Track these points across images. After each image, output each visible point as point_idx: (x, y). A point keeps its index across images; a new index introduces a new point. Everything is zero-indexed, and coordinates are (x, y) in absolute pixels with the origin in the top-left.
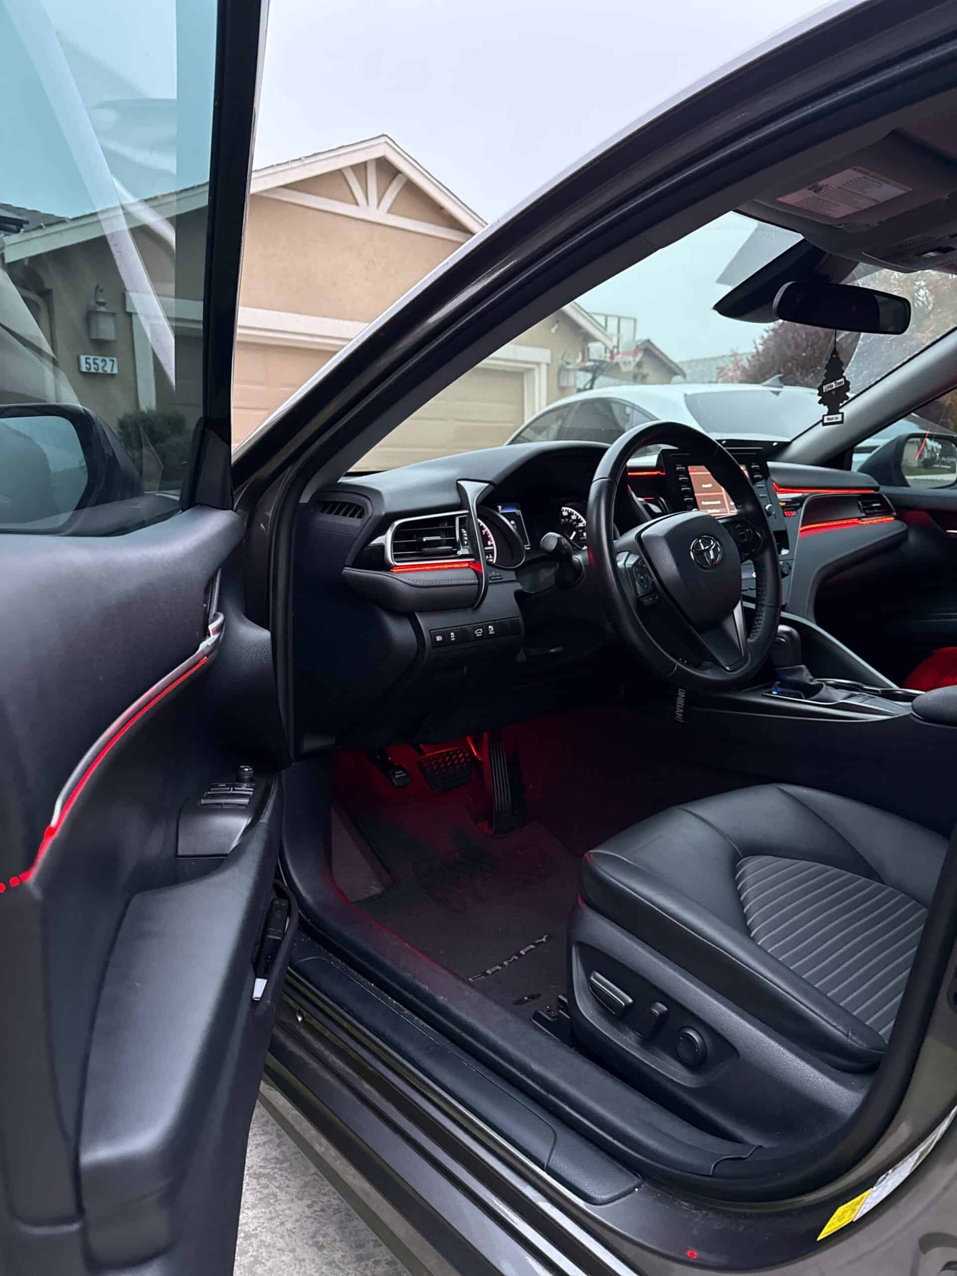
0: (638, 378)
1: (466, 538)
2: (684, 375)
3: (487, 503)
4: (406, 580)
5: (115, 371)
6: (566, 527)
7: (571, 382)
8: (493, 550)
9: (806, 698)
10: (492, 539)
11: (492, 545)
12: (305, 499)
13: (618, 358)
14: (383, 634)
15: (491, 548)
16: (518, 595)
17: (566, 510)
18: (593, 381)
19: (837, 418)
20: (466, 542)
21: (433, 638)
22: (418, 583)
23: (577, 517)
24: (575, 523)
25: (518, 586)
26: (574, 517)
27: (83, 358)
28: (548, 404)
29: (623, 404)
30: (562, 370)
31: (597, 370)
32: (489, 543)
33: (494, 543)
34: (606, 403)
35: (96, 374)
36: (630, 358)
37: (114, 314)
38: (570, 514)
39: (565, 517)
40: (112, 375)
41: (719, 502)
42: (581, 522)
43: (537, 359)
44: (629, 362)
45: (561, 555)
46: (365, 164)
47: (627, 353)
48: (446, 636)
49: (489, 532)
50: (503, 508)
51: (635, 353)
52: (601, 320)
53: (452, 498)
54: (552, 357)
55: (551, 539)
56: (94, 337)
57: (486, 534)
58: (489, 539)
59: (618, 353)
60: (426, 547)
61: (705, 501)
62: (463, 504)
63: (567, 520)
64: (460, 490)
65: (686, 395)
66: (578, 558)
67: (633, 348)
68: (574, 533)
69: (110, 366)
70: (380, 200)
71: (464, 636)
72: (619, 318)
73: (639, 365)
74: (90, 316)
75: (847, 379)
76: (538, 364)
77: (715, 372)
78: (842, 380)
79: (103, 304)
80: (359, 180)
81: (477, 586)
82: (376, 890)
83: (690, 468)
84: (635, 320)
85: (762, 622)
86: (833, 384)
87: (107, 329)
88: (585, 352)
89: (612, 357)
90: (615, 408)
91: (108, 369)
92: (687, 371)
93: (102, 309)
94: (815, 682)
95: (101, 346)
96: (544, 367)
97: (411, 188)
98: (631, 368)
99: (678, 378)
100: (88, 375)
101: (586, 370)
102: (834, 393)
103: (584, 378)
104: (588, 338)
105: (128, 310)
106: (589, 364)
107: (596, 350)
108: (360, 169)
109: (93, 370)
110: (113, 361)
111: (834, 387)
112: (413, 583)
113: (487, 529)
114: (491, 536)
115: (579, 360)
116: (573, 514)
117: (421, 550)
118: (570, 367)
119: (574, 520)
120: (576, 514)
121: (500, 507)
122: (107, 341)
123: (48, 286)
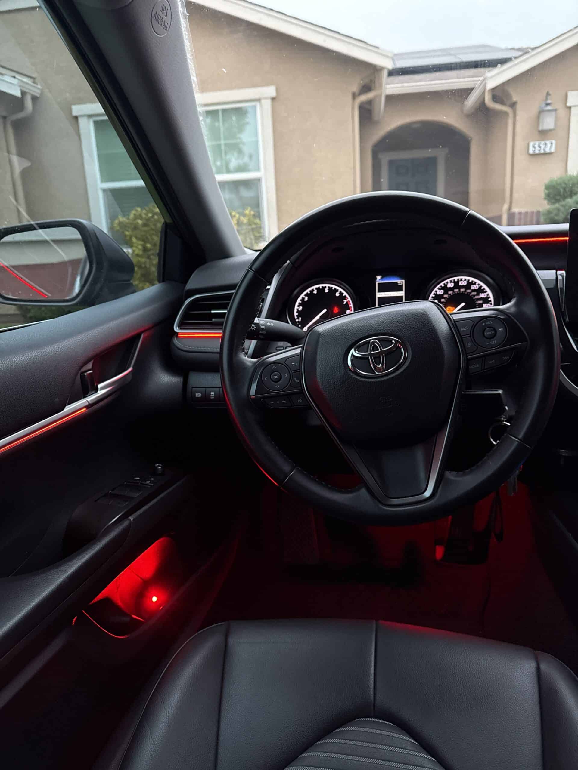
5: (553, 150)
21: (193, 394)
23: (481, 287)
26: (475, 287)
27: (531, 144)
35: (540, 154)
37: (558, 110)
38: (471, 284)
39: (461, 287)
40: (550, 154)
42: (485, 292)
48: (206, 394)
56: (540, 128)
60: (214, 318)
69: (550, 146)
74: (540, 114)
87: (549, 122)
91: (548, 150)
93: (548, 108)
95: (543, 134)
100: (534, 155)
105: (568, 104)
109: (537, 152)
110: (552, 143)
116: (474, 284)
117: (212, 320)
122: (550, 130)
123: (514, 99)
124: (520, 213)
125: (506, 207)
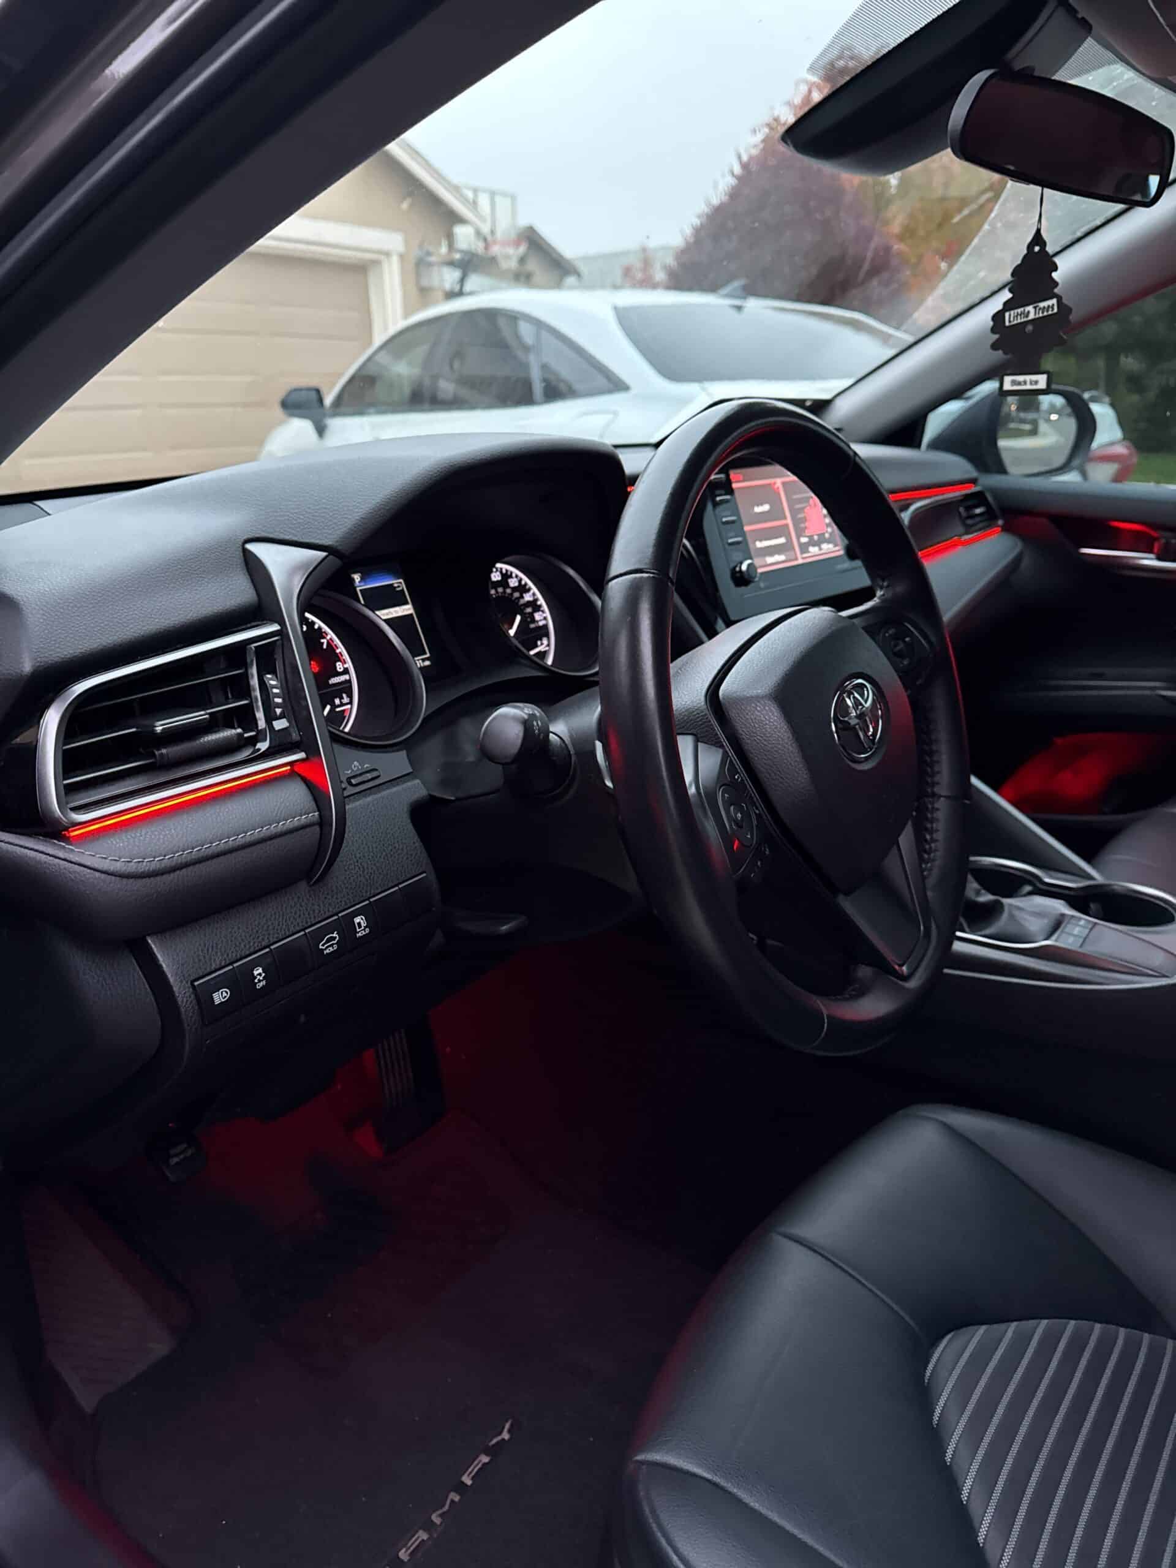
0: (522, 278)
1: (278, 700)
2: (578, 274)
3: (327, 587)
4: (106, 865)
7: (435, 282)
8: (349, 681)
9: (972, 932)
10: (346, 656)
11: (346, 671)
13: (496, 250)
15: (346, 677)
16: (419, 812)
18: (462, 281)
19: (1036, 382)
20: (278, 711)
21: (202, 997)
22: (144, 867)
23: (520, 580)
24: (517, 595)
25: (416, 789)
26: (513, 583)
28: (406, 315)
29: (513, 317)
30: (421, 265)
31: (469, 264)
32: (339, 667)
33: (349, 665)
34: (491, 315)
36: (511, 251)
38: (506, 576)
39: (496, 584)
41: (782, 540)
42: (529, 590)
43: (386, 247)
44: (509, 255)
47: (505, 244)
48: (239, 981)
49: (337, 641)
50: (362, 579)
51: (517, 243)
52: (470, 195)
53: (230, 592)
54: (406, 242)
57: (331, 646)
58: (338, 658)
59: (495, 242)
60: (165, 746)
61: (761, 540)
62: (261, 605)
63: (500, 590)
64: (255, 569)
65: (616, 309)
66: (559, 731)
67: (513, 236)
68: (518, 618)
71: (292, 964)
72: (493, 194)
73: (522, 260)
75: (1064, 301)
76: (387, 254)
77: (618, 274)
78: (1054, 301)
81: (317, 829)
82: (160, 1347)
83: (733, 474)
84: (513, 198)
85: (940, 836)
86: (1030, 308)
88: (450, 237)
89: (487, 247)
90: (502, 322)
92: (583, 268)
94: (986, 897)
96: (395, 259)
98: (513, 264)
99: (571, 280)
101: (451, 264)
102: (1030, 328)
103: (450, 277)
104: (453, 218)
106: (457, 256)
107: (464, 235)
111: (1032, 316)
112: (132, 868)
113: (331, 635)
114: (341, 649)
115: (444, 250)
116: (511, 576)
117: (154, 755)
118: (433, 259)
119: (514, 589)
120: (517, 576)
121: (357, 577)
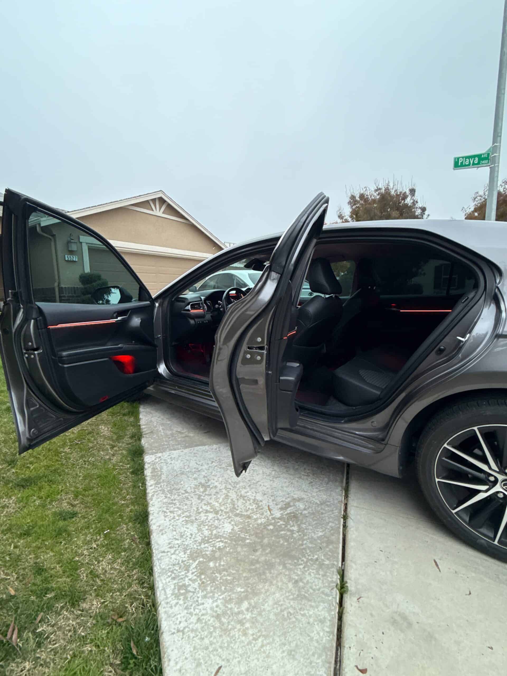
1: (202, 306)
3: (205, 300)
4: (193, 313)
5: (77, 260)
6: (220, 304)
12: (173, 300)
14: (189, 322)
16: (211, 316)
17: (219, 301)
21: (198, 323)
22: (195, 314)
25: (211, 314)
27: (66, 256)
32: (206, 307)
35: (70, 261)
37: (76, 243)
40: (75, 261)
45: (219, 309)
46: (155, 199)
48: (200, 322)
50: (208, 301)
53: (199, 299)
55: (217, 306)
56: (70, 249)
60: (196, 308)
62: (201, 300)
64: (201, 298)
66: (221, 309)
69: (75, 258)
70: (160, 210)
71: (203, 322)
74: (69, 243)
79: (72, 239)
80: (153, 203)
81: (204, 314)
87: (74, 247)
91: (74, 259)
93: (72, 241)
95: (71, 252)
97: (169, 206)
100: (68, 261)
105: (81, 241)
108: (154, 200)
120: (221, 302)
122: (74, 251)
123: (55, 234)
124: (65, 288)
125: (56, 284)
